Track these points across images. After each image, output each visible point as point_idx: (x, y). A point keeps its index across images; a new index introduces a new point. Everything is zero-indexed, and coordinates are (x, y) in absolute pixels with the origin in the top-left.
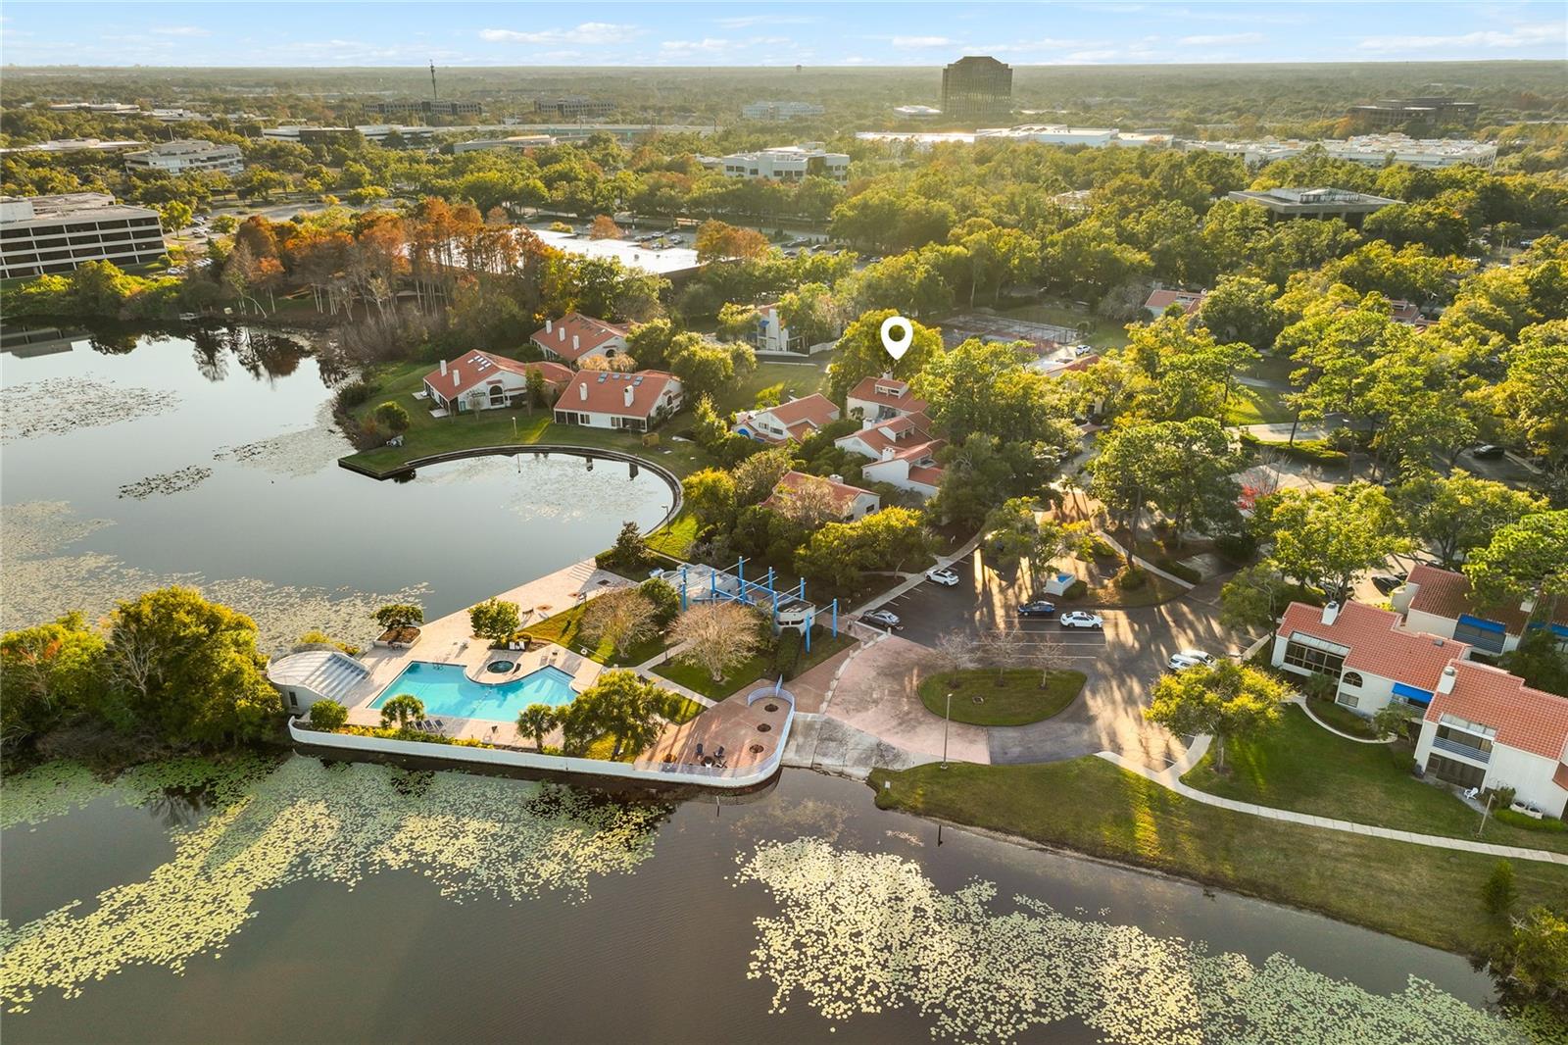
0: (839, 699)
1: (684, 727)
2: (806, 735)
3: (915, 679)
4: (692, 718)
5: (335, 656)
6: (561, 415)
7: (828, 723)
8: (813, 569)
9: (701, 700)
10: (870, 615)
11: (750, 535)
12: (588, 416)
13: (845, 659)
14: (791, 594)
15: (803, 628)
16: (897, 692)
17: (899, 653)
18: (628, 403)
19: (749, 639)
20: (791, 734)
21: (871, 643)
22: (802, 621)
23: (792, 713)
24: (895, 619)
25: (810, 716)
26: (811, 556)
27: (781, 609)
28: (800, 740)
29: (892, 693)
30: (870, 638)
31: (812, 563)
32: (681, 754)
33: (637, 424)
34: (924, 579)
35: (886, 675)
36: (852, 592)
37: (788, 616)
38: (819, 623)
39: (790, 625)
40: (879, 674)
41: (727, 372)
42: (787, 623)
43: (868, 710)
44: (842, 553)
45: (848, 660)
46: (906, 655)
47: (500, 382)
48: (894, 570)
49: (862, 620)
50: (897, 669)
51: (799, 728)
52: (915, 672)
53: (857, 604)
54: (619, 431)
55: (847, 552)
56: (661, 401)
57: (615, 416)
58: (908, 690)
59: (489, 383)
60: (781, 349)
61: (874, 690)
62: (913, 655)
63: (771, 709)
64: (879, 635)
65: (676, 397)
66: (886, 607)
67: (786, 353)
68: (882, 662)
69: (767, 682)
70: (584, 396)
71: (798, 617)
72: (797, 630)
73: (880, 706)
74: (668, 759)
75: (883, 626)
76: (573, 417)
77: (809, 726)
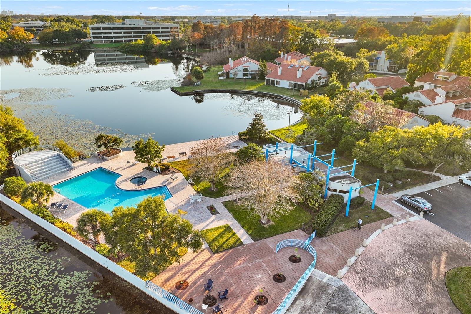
0: (360, 267)
1: (216, 255)
2: (317, 298)
3: (442, 266)
4: (225, 250)
5: (59, 155)
6: (268, 80)
7: (343, 290)
8: (366, 155)
9: (243, 235)
10: (407, 198)
11: (331, 132)
12: (279, 81)
13: (376, 229)
14: (344, 169)
15: (346, 198)
16: (421, 275)
17: (428, 236)
18: (298, 77)
19: (293, 195)
20: (303, 292)
21: (403, 221)
22: (347, 192)
23: (312, 270)
24: (428, 206)
25: (327, 278)
26: (367, 147)
27: (333, 179)
28: (309, 301)
29: (417, 275)
30: (403, 217)
31: (367, 152)
32: (194, 283)
33: (300, 86)
34: (457, 181)
35: (412, 254)
36: (395, 179)
37: (335, 185)
38: (362, 196)
39: (337, 193)
40: (405, 251)
41: (351, 68)
42: (335, 191)
43: (387, 287)
44: (393, 149)
45: (379, 231)
46: (435, 240)
47: (248, 66)
48: (432, 171)
49: (400, 201)
50: (424, 251)
51: (312, 288)
52: (444, 258)
53: (397, 188)
54: (292, 89)
55: (397, 148)
56: (315, 77)
57: (291, 82)
58: (434, 276)
59: (244, 67)
60: (384, 71)
61: (397, 266)
62: (441, 241)
63: (294, 260)
64: (411, 215)
65: (324, 78)
66: (421, 195)
67: (386, 72)
68: (410, 240)
69: (302, 233)
70: (280, 73)
71: (345, 188)
72: (342, 198)
73: (401, 287)
74: (180, 286)
75: (417, 210)
76: (273, 82)
77: (323, 288)
